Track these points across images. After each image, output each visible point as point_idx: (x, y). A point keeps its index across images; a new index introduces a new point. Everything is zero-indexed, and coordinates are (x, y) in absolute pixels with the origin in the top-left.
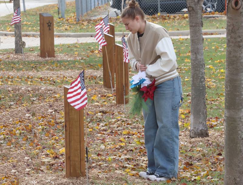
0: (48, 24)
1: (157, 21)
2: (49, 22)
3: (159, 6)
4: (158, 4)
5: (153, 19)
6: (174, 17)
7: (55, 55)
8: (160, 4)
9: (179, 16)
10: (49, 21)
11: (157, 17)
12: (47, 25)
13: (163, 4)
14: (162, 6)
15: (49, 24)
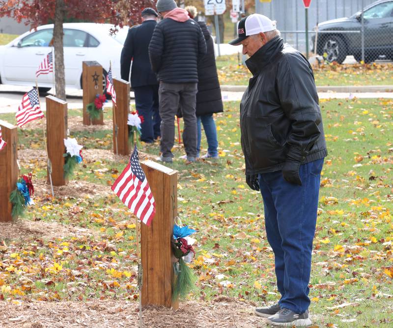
0: (93, 76)
1: (359, 71)
2: (96, 74)
3: (363, 52)
4: (361, 50)
5: (354, 69)
6: (382, 67)
7: (104, 121)
8: (365, 50)
9: (388, 65)
10: (96, 72)
11: (360, 66)
12: (93, 78)
13: (368, 50)
14: (366, 52)
15: (96, 77)
